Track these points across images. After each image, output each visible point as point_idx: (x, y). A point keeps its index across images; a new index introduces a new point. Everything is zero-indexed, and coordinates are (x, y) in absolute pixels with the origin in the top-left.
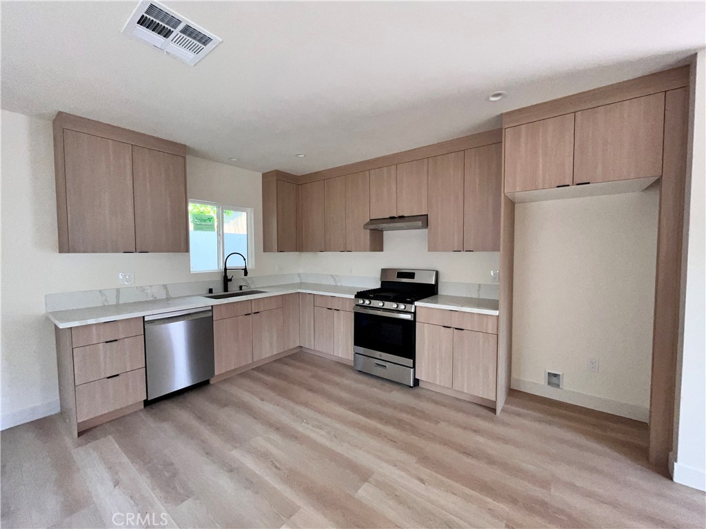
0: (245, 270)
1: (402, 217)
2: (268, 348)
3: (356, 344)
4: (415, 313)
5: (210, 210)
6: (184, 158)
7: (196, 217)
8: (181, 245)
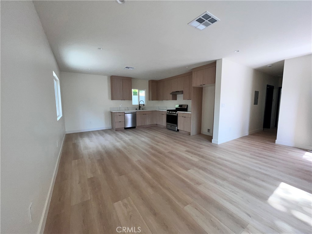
0: (144, 104)
1: (178, 91)
2: (148, 123)
3: (167, 122)
4: (177, 114)
5: (137, 91)
6: (131, 80)
7: (133, 92)
8: (130, 99)
